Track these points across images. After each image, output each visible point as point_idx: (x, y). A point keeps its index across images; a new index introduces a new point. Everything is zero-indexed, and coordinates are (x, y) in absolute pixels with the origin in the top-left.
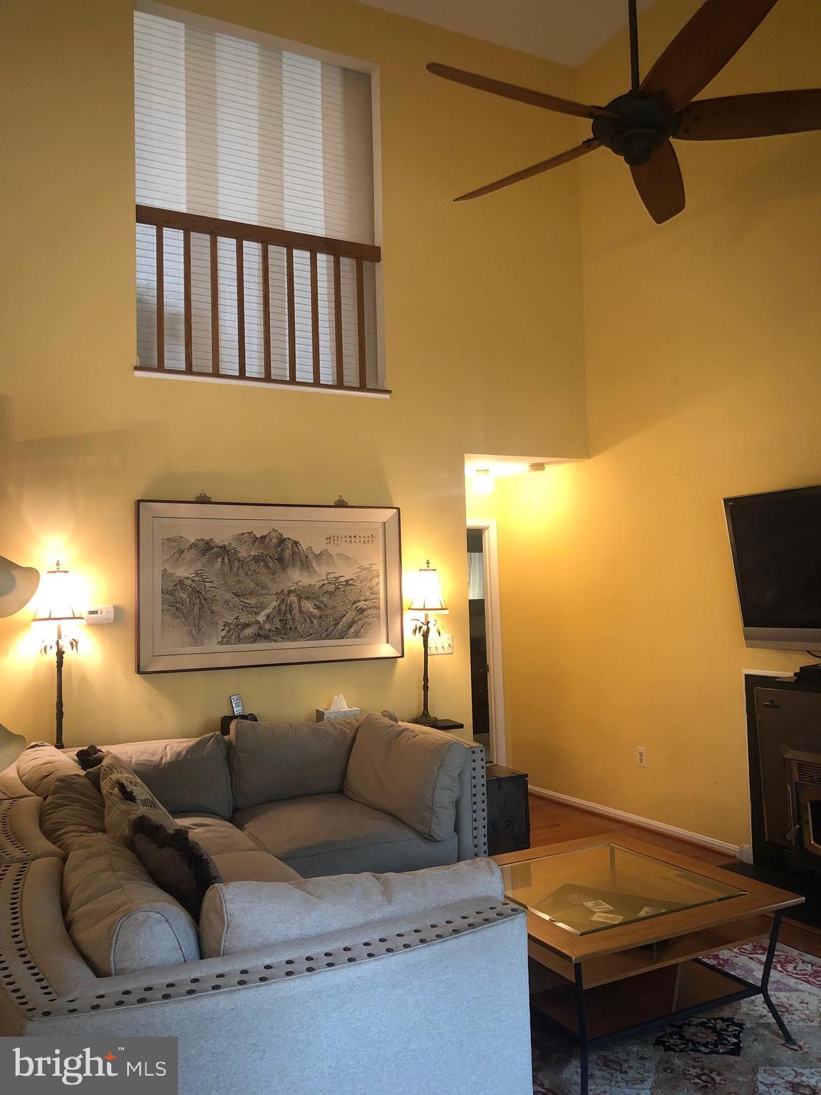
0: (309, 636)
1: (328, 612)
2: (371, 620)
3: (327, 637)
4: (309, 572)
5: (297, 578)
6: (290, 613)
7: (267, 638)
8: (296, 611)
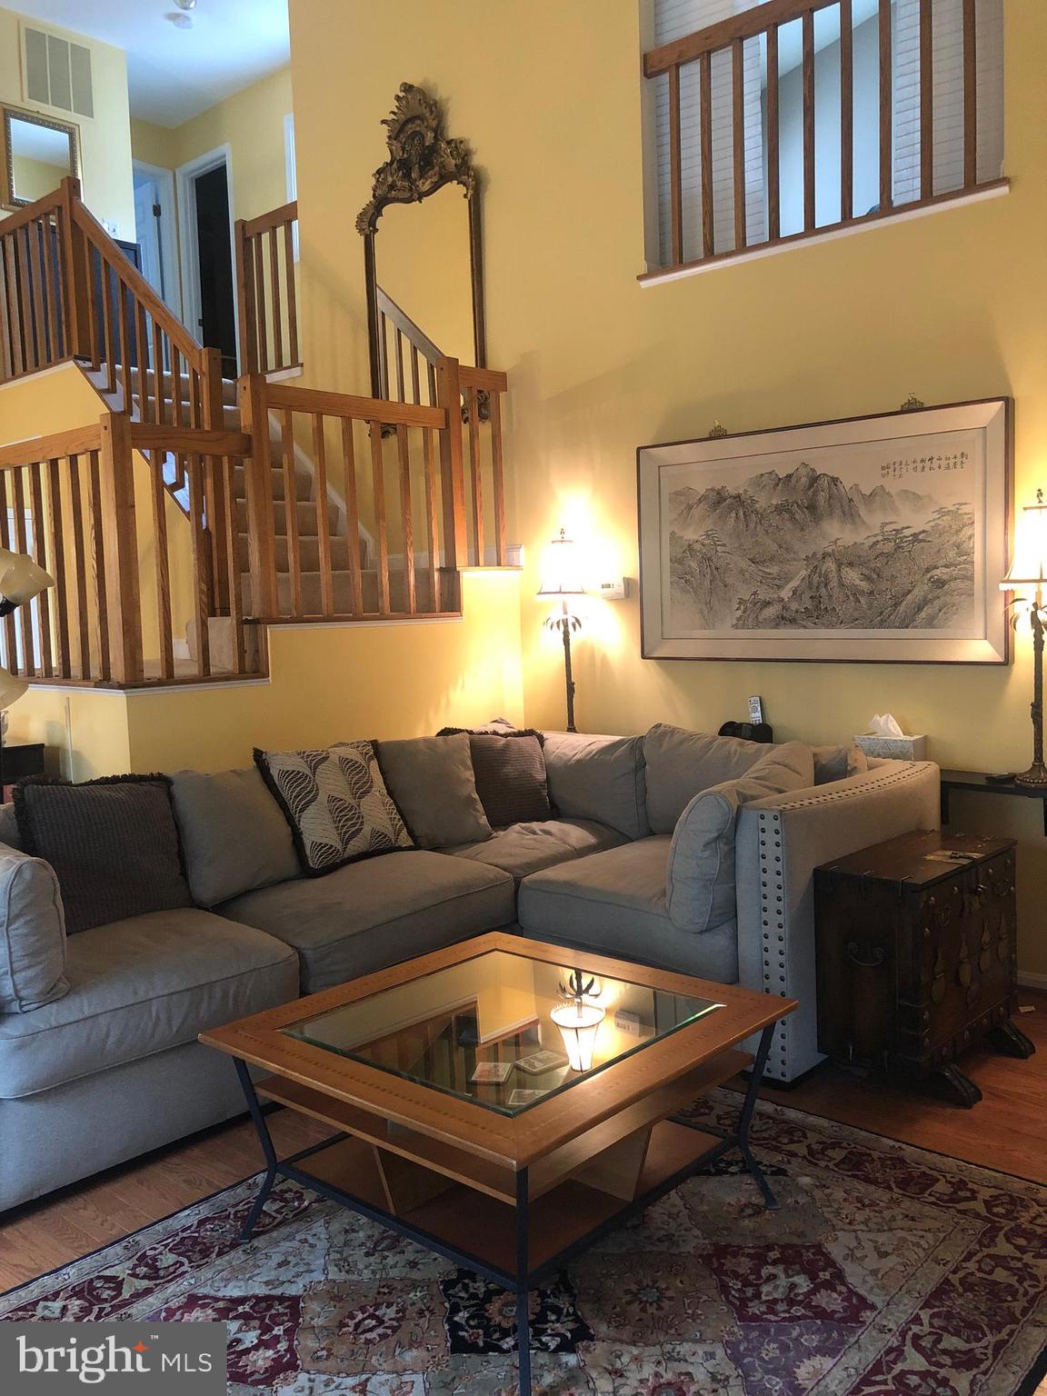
0: (854, 622)
1: (884, 585)
2: (956, 599)
3: (881, 625)
4: (854, 523)
5: (836, 533)
6: (826, 585)
7: (793, 621)
8: (834, 583)
